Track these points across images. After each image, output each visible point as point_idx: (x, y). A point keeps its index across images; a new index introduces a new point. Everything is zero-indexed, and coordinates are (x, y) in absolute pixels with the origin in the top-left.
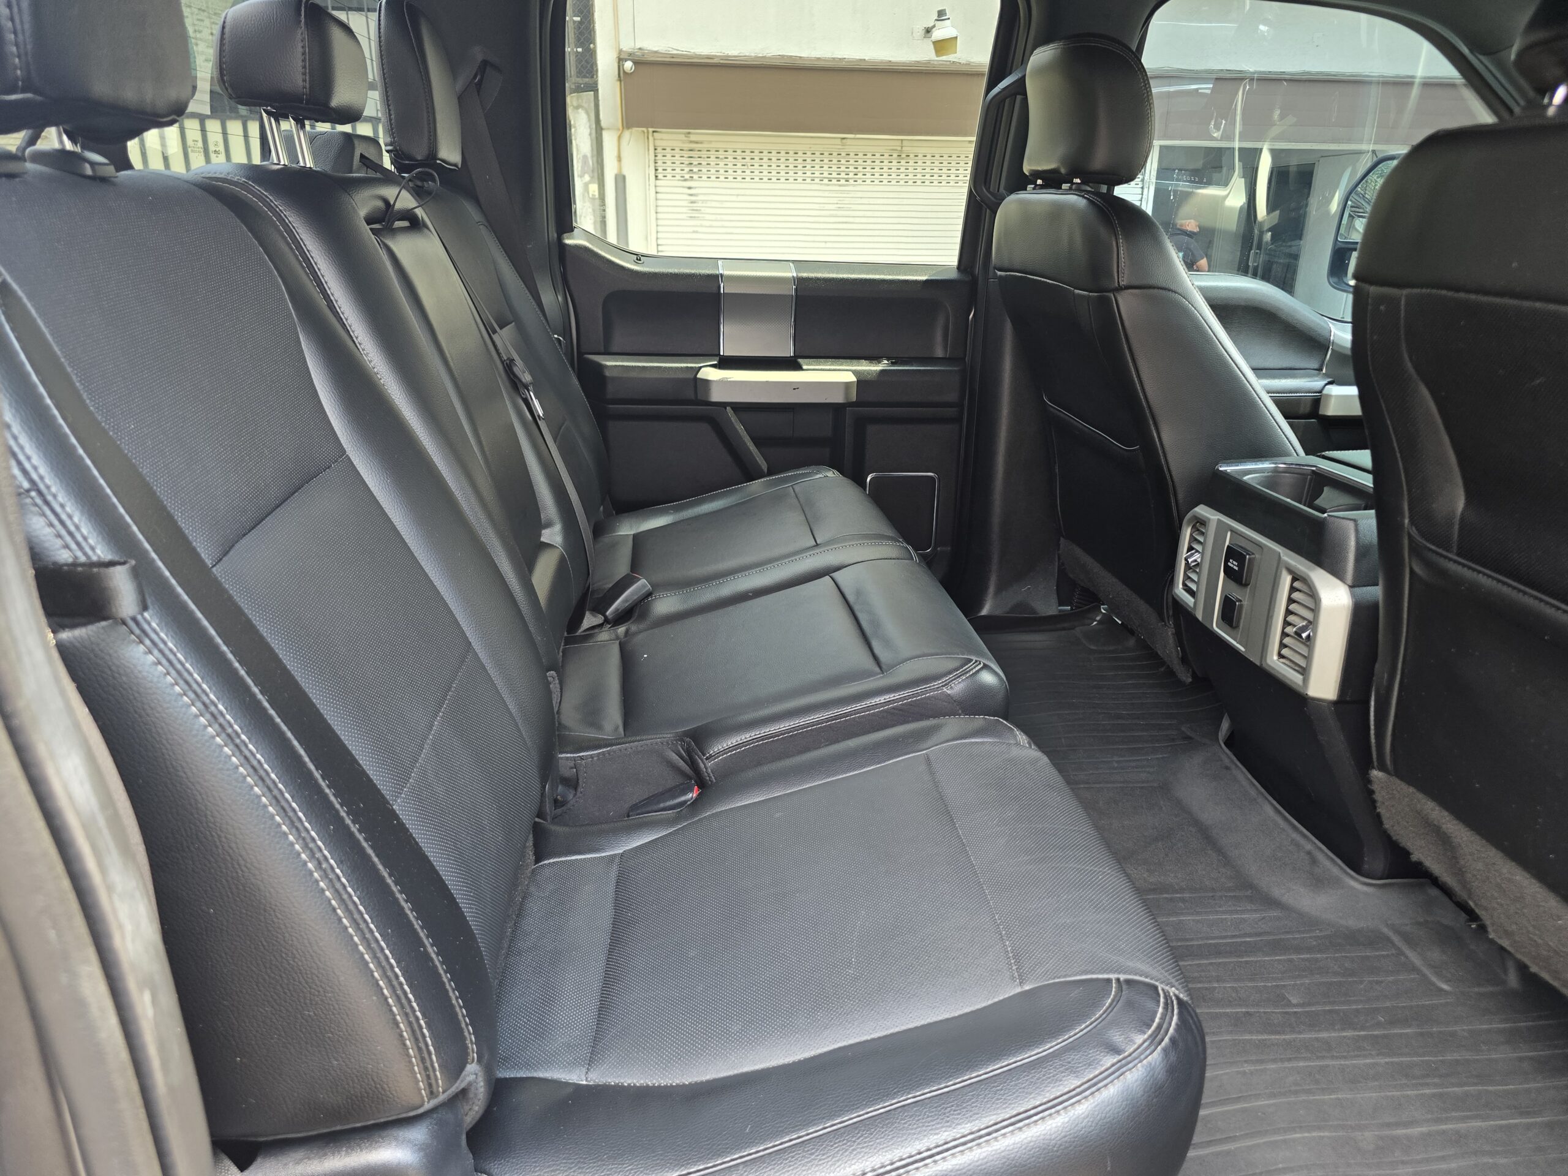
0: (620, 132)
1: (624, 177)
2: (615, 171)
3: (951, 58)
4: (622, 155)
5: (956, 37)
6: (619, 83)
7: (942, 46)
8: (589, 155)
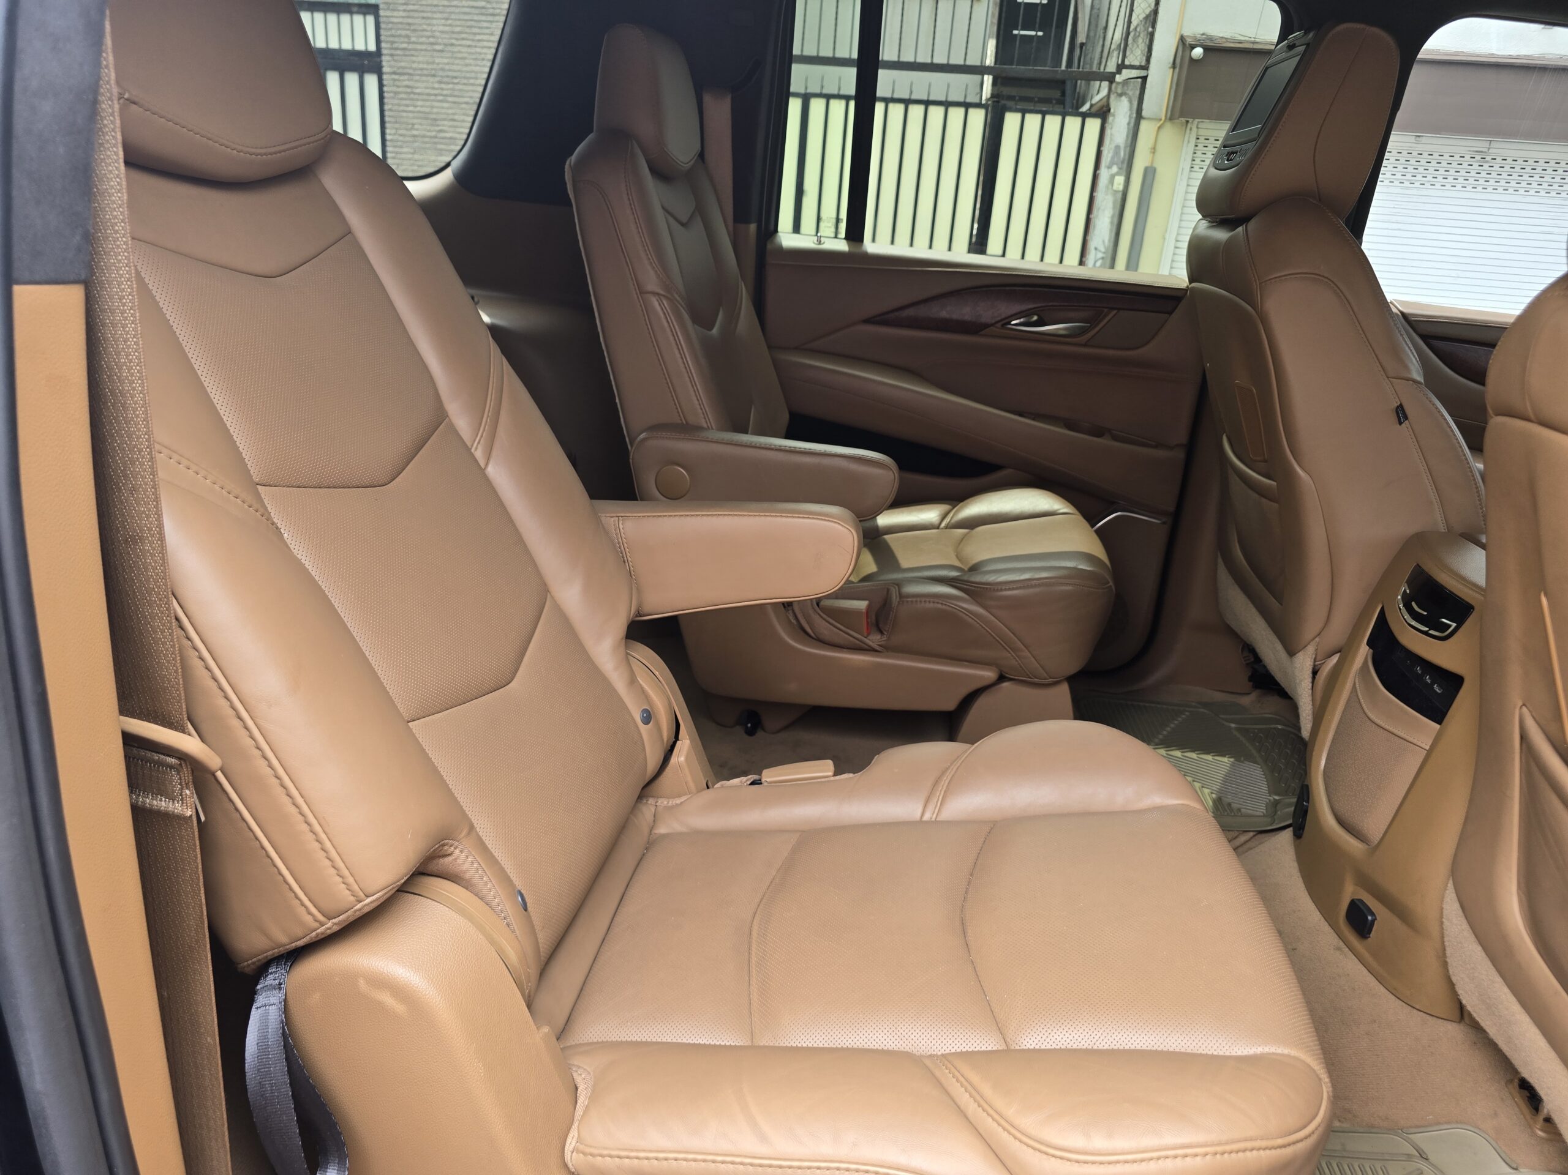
0: (1162, 122)
1: (1155, 170)
2: (1148, 164)
4: (1159, 147)
6: (1172, 70)
8: (1122, 146)
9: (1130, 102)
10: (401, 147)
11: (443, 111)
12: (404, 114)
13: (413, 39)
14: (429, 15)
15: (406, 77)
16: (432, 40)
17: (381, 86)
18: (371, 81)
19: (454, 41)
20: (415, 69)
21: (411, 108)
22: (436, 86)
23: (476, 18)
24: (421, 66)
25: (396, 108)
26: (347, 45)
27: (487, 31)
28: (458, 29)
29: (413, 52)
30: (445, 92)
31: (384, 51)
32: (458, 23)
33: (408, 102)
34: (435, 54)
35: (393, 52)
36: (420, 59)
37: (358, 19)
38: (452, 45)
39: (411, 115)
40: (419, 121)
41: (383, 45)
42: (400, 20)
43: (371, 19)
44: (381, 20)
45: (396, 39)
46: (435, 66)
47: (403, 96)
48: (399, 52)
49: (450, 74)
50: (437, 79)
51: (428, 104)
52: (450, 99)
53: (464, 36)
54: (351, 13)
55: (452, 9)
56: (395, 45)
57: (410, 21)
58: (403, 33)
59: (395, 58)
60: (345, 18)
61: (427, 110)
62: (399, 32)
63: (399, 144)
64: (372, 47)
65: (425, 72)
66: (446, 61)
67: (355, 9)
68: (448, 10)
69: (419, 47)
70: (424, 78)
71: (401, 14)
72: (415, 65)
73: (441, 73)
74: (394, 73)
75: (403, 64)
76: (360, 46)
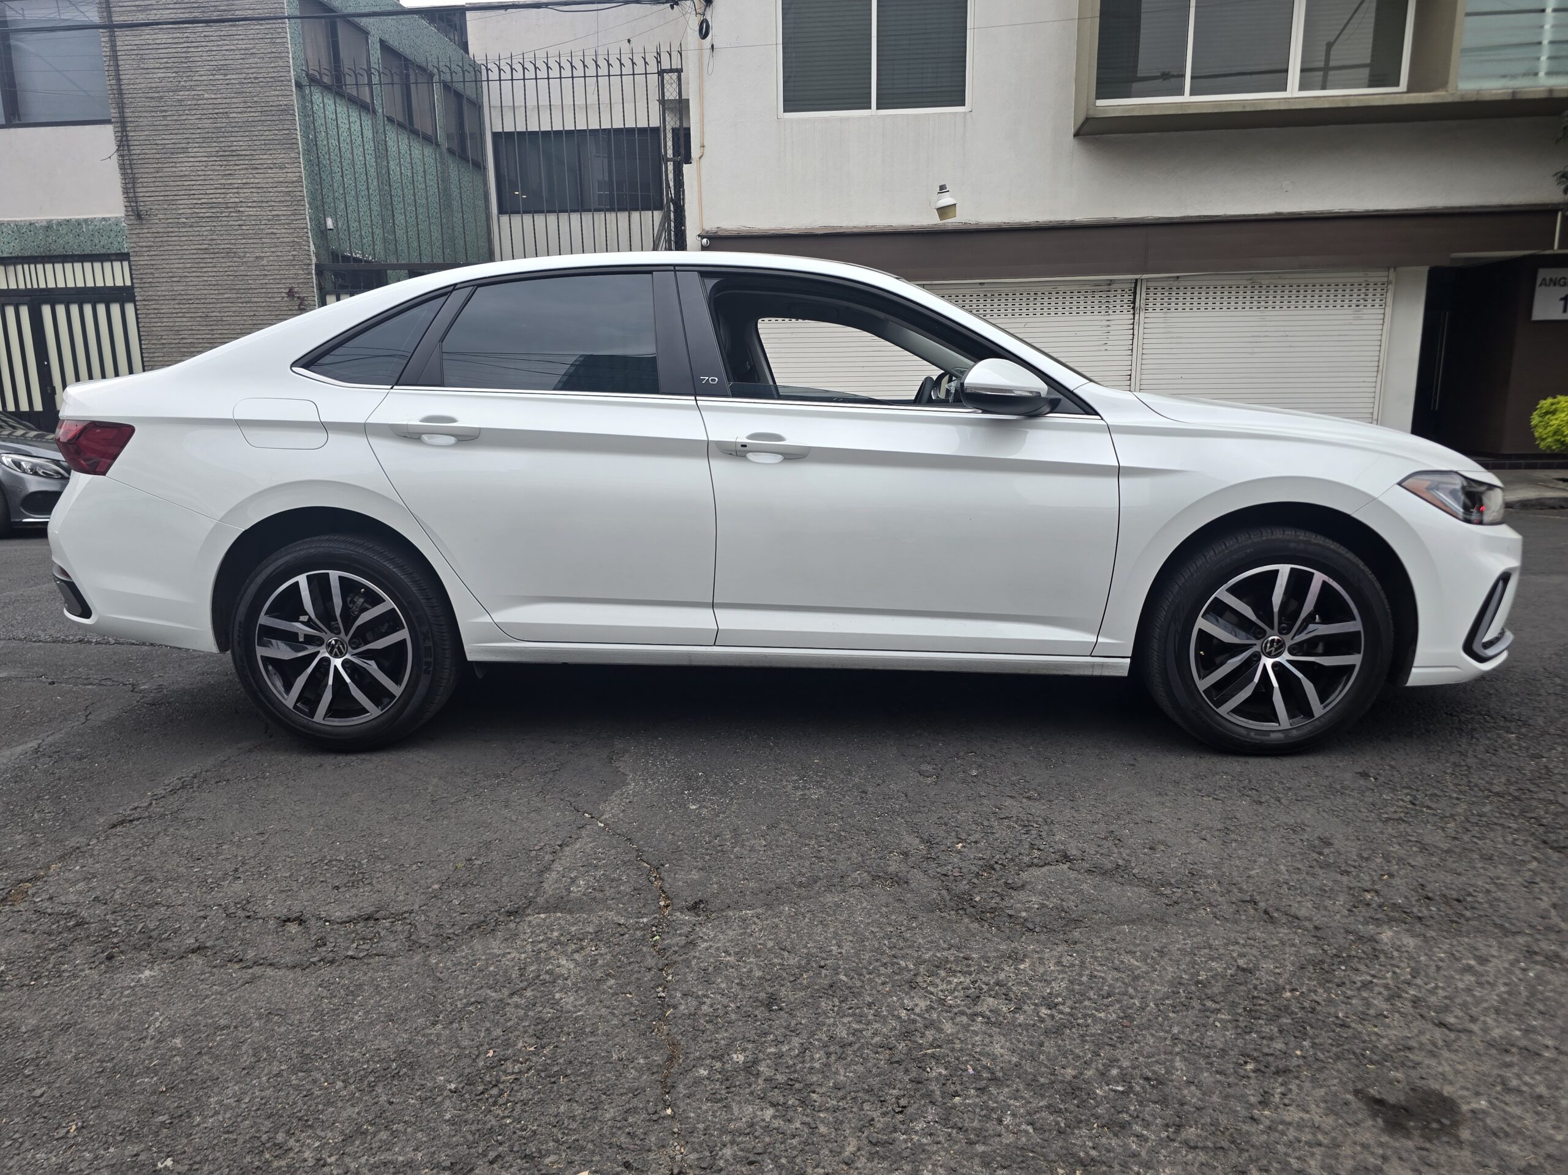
3: (951, 222)
5: (955, 205)
7: (943, 211)
10: (154, 353)
11: (184, 324)
12: (154, 329)
13: (156, 275)
14: (167, 257)
15: (154, 302)
16: (170, 274)
17: (136, 310)
18: (130, 308)
19: (186, 274)
20: (159, 296)
21: (159, 324)
22: (176, 306)
23: (201, 256)
24: (164, 293)
25: (148, 325)
26: (109, 283)
27: (211, 265)
28: (189, 265)
29: (157, 284)
30: (184, 311)
31: (136, 285)
32: (189, 261)
33: (156, 320)
34: (175, 284)
35: (142, 285)
36: (163, 288)
37: (117, 265)
38: (186, 276)
39: (159, 329)
40: (165, 333)
41: (135, 281)
42: (146, 262)
43: (126, 264)
44: (132, 263)
45: (144, 276)
46: (174, 293)
47: (153, 316)
48: (146, 285)
49: (185, 297)
50: (177, 302)
51: (171, 320)
52: (188, 315)
53: (194, 269)
54: (111, 261)
55: (184, 252)
56: (144, 280)
57: (153, 262)
58: (149, 271)
59: (145, 289)
60: (107, 265)
61: (171, 324)
62: (145, 271)
63: (152, 351)
64: (128, 283)
65: (167, 297)
66: (181, 288)
67: (113, 258)
68: (181, 252)
69: (161, 280)
70: (167, 302)
71: (146, 258)
72: (159, 293)
73: (179, 297)
74: (144, 300)
75: (150, 293)
76: (119, 283)
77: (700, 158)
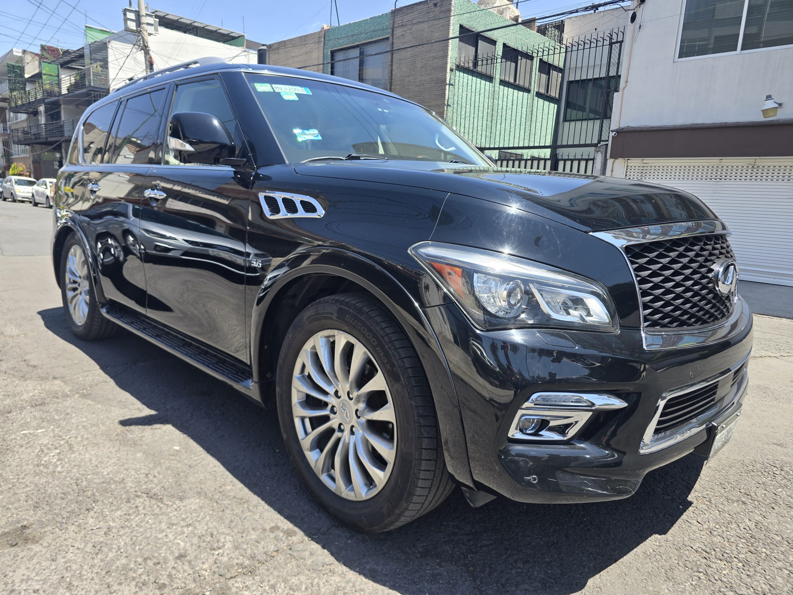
0: (613, 160)
4: (614, 169)
7: (766, 112)
8: (599, 170)
9: (602, 153)
77: (624, 88)
